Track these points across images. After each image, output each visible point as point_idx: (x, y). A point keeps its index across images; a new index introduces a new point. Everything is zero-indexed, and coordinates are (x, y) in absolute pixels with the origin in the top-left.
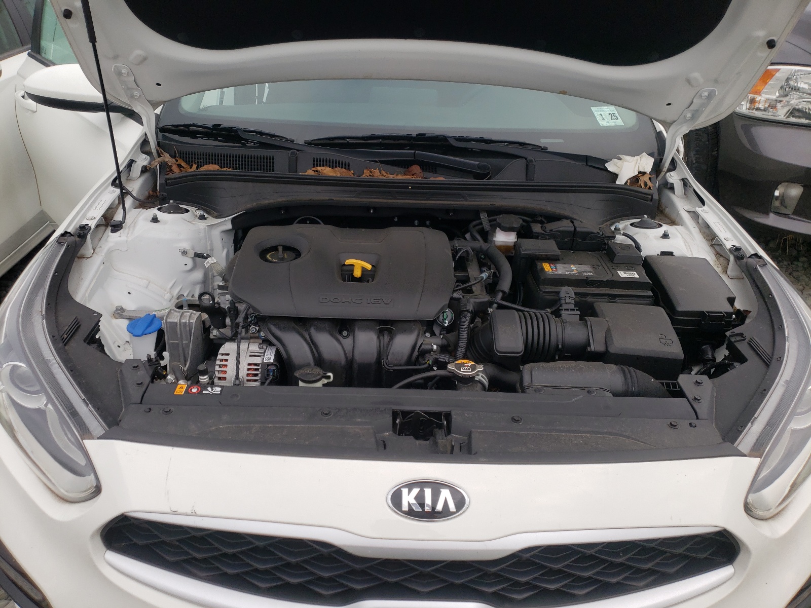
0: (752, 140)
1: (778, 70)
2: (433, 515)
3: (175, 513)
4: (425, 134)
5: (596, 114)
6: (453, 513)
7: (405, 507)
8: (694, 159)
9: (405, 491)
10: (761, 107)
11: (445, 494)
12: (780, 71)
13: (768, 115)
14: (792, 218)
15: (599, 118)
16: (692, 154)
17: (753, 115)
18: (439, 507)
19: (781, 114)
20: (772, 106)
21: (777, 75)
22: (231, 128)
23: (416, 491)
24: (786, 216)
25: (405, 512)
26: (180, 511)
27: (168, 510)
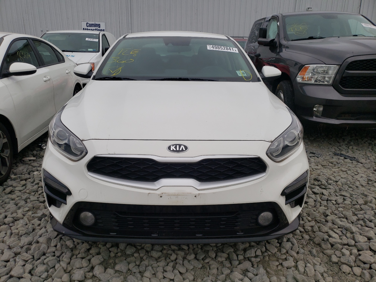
0: (303, 91)
1: (309, 66)
2: (179, 151)
3: (109, 154)
4: (181, 78)
5: (237, 73)
6: (184, 151)
7: (172, 149)
8: (286, 100)
9: (172, 146)
10: (306, 80)
11: (182, 146)
12: (310, 66)
13: (310, 82)
14: (321, 118)
15: (238, 74)
16: (286, 98)
17: (303, 82)
18: (181, 149)
19: (313, 82)
20: (310, 79)
21: (310, 68)
22: (119, 78)
23: (174, 146)
24: (319, 117)
25: (172, 151)
26: (111, 153)
27: (107, 154)
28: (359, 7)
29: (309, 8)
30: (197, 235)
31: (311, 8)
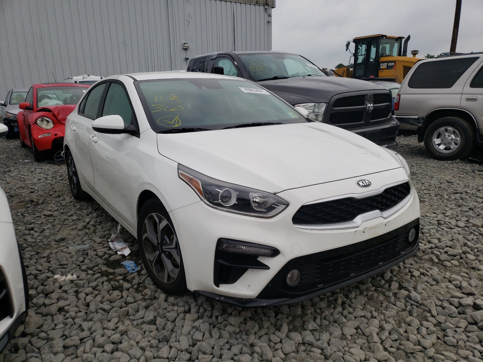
5: (289, 114)
6: (370, 184)
7: (361, 185)
23: (361, 182)
26: (317, 199)
27: (314, 200)
28: (234, 44)
29: (185, 44)
30: (380, 264)
31: (187, 44)
